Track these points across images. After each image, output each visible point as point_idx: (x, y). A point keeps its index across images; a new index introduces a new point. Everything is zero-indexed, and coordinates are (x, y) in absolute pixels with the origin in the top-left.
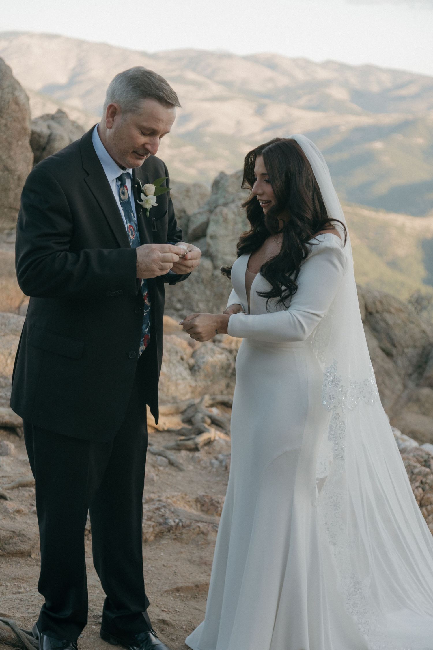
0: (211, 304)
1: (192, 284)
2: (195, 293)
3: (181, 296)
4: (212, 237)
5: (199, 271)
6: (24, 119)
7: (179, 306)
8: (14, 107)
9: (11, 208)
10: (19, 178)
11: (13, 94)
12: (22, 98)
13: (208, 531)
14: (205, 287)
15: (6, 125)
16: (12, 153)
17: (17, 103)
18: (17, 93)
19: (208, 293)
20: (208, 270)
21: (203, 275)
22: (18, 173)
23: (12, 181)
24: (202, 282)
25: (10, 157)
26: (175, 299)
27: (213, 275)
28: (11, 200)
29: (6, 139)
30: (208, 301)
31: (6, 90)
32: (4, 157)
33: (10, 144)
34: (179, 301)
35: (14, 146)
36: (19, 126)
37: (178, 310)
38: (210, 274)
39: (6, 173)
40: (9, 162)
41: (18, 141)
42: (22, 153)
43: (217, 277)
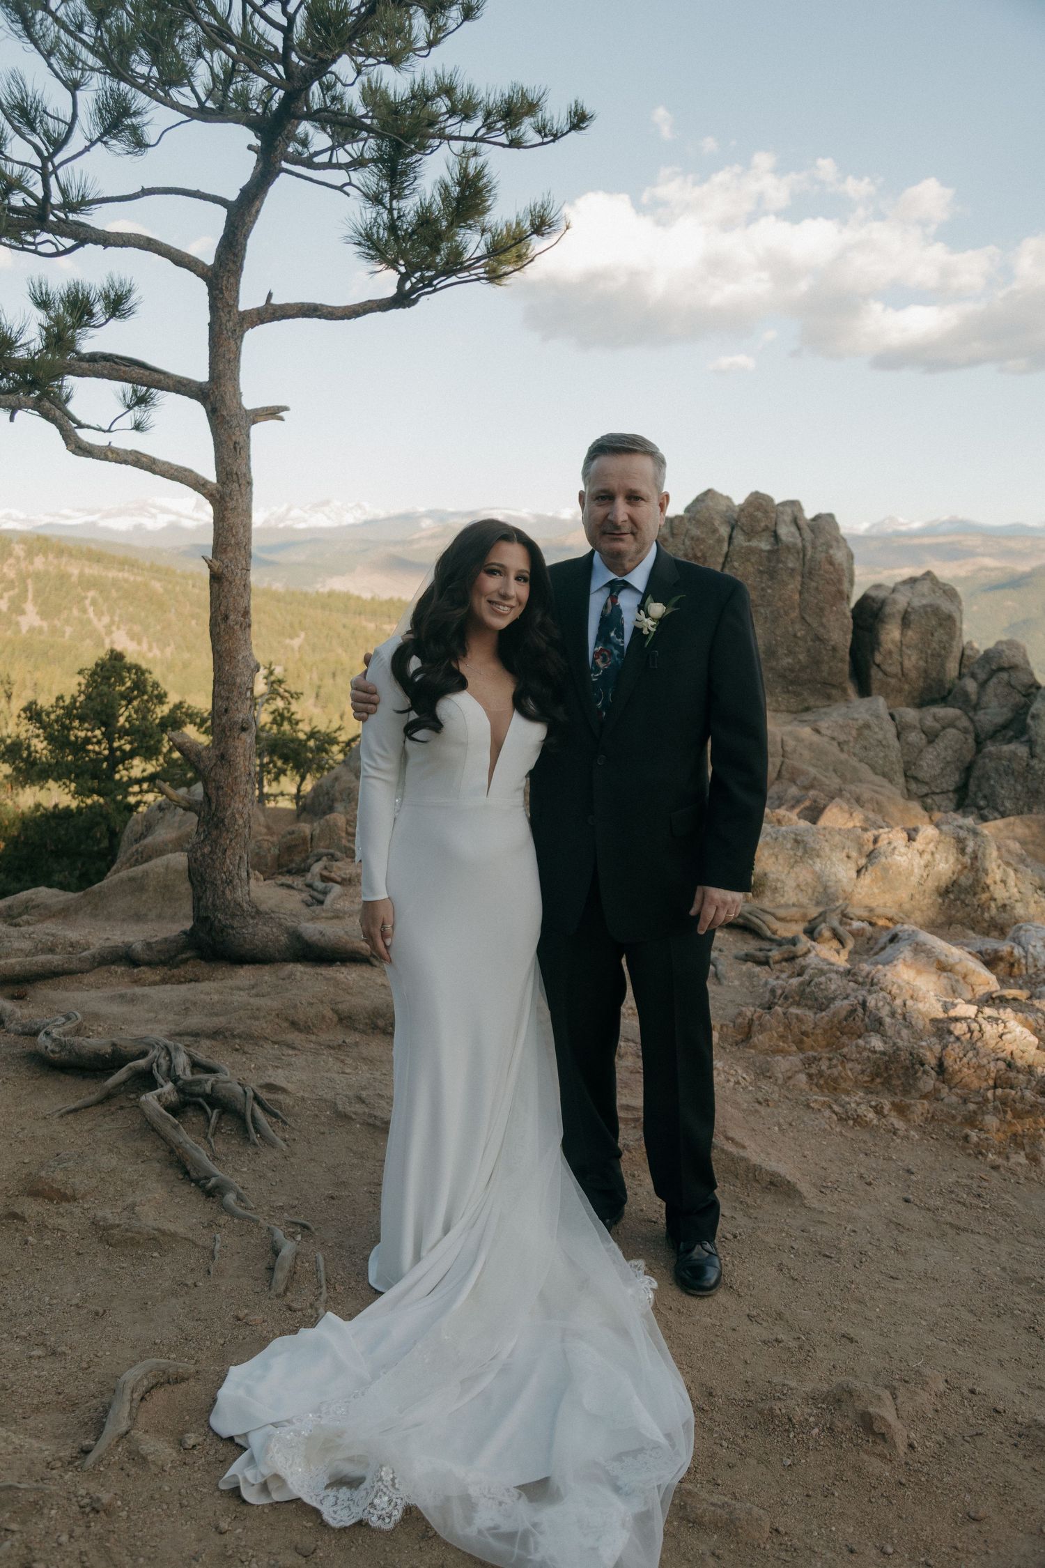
0: (1021, 803)
1: (1000, 775)
2: (1002, 787)
3: (987, 791)
4: (1034, 717)
5: (1010, 760)
6: (840, 581)
7: (982, 803)
8: (827, 567)
9: (825, 683)
10: (834, 649)
11: (827, 552)
12: (839, 556)
13: (626, 1053)
14: (1016, 781)
15: (817, 589)
16: (824, 620)
17: (831, 563)
18: (831, 552)
19: (1019, 788)
20: (1021, 758)
21: (1015, 766)
22: (833, 643)
23: (824, 652)
24: (1013, 773)
25: (822, 625)
26: (980, 795)
27: (1028, 765)
28: (825, 674)
29: (817, 604)
30: (1018, 799)
31: (820, 549)
32: (815, 625)
33: (822, 609)
34: (985, 797)
35: (826, 613)
36: (833, 589)
37: (980, 808)
38: (1025, 764)
39: (817, 643)
40: (822, 630)
41: (832, 606)
42: (837, 620)
43: (1032, 768)
